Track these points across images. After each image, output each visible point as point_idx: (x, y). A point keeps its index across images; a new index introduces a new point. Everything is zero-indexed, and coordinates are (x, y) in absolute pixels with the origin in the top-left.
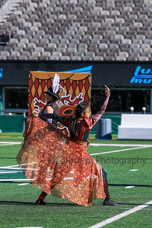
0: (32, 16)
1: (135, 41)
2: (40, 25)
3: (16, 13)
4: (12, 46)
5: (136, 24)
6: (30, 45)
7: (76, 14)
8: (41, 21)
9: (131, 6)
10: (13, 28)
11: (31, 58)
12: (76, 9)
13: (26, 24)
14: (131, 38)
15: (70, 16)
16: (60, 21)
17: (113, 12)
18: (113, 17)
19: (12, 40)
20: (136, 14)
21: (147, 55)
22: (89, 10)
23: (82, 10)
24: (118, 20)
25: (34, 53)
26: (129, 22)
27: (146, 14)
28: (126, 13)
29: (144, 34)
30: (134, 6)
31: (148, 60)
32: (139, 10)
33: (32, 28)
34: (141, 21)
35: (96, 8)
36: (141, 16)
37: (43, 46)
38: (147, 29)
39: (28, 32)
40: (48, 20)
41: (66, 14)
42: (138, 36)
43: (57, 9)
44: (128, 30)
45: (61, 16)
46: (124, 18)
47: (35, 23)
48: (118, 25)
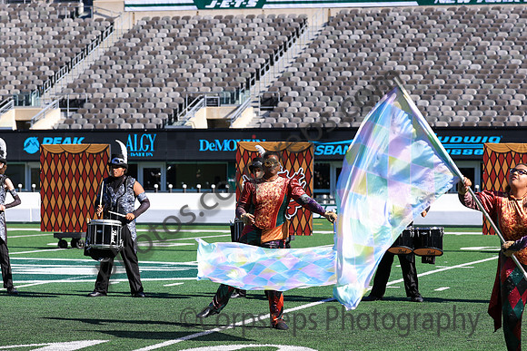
0: (309, 73)
1: (433, 101)
2: (319, 85)
3: (291, 70)
4: (280, 111)
5: (436, 81)
6: (302, 109)
7: (364, 70)
8: (320, 80)
9: (433, 59)
10: (284, 88)
11: (302, 125)
12: (365, 63)
13: (301, 83)
14: (429, 99)
15: (356, 72)
16: (343, 79)
17: (410, 67)
18: (410, 74)
19: (281, 104)
20: (439, 69)
21: (446, 120)
22: (381, 65)
23: (372, 64)
24: (415, 76)
25: (306, 119)
26: (428, 79)
27: (451, 68)
28: (427, 69)
29: (445, 93)
30: (437, 59)
31: (447, 125)
32: (442, 64)
33: (308, 88)
34: (444, 78)
35: (389, 62)
36: (444, 71)
37: (318, 111)
38: (450, 87)
39: (302, 92)
40: (328, 78)
41: (352, 70)
42: (438, 96)
43: (341, 64)
44: (427, 88)
45: (344, 73)
46: (423, 74)
47: (312, 82)
48: (414, 82)
